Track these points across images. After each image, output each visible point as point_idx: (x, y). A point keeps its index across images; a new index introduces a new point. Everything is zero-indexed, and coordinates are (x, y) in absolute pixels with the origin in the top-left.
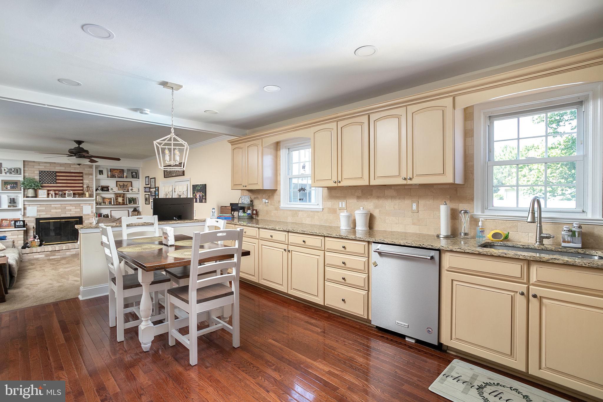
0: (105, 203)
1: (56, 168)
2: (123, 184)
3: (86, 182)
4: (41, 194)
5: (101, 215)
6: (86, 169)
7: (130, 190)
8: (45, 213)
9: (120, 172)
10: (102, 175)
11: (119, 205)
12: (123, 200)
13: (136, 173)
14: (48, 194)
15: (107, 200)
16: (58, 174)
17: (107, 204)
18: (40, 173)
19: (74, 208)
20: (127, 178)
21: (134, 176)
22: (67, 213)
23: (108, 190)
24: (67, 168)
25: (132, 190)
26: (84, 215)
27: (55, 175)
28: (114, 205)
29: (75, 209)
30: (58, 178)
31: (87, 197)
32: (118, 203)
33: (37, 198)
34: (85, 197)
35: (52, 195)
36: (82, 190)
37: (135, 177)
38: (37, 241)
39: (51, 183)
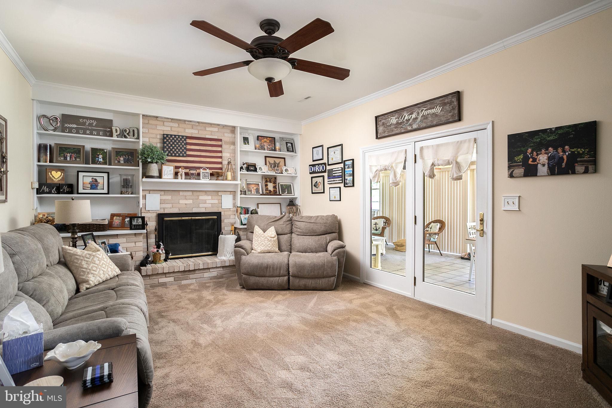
0: (251, 191)
1: (187, 131)
2: (274, 161)
3: (226, 155)
4: (166, 173)
5: (248, 211)
6: (226, 135)
7: (284, 170)
8: (170, 206)
9: (270, 141)
10: (247, 145)
11: (271, 195)
12: (275, 187)
13: (292, 144)
14: (176, 174)
15: (253, 186)
16: (189, 141)
17: (253, 193)
18: (164, 138)
19: (210, 197)
20: (280, 151)
21: (290, 149)
22: (201, 205)
23: (255, 170)
24: (200, 132)
25: (286, 170)
26: (223, 210)
27: (185, 142)
28: (263, 194)
29: (212, 199)
30: (189, 147)
31: (229, 180)
32: (268, 191)
33: (161, 178)
34: (226, 179)
35: (181, 175)
36: (221, 169)
37: (292, 150)
38: (162, 252)
39: (179, 156)
